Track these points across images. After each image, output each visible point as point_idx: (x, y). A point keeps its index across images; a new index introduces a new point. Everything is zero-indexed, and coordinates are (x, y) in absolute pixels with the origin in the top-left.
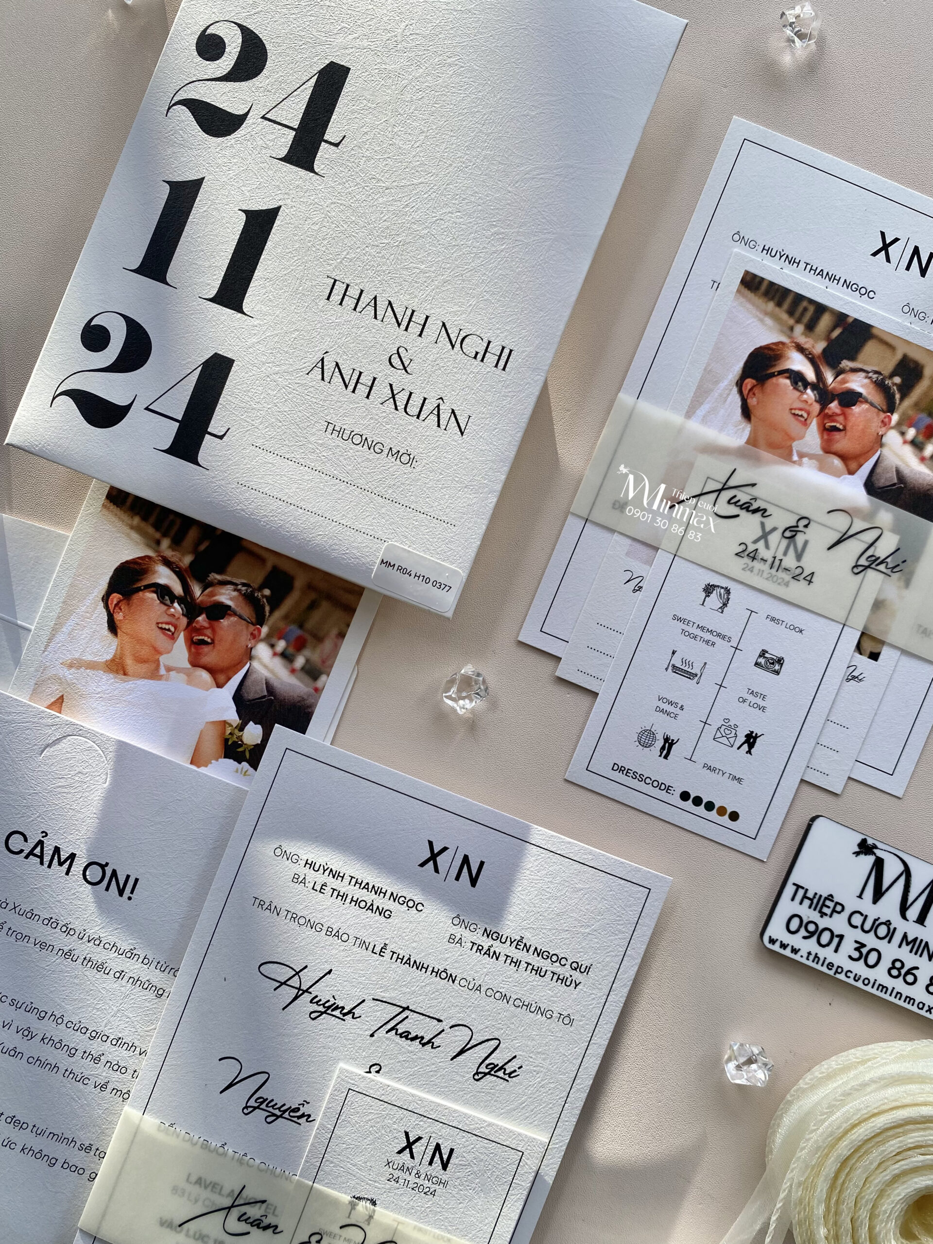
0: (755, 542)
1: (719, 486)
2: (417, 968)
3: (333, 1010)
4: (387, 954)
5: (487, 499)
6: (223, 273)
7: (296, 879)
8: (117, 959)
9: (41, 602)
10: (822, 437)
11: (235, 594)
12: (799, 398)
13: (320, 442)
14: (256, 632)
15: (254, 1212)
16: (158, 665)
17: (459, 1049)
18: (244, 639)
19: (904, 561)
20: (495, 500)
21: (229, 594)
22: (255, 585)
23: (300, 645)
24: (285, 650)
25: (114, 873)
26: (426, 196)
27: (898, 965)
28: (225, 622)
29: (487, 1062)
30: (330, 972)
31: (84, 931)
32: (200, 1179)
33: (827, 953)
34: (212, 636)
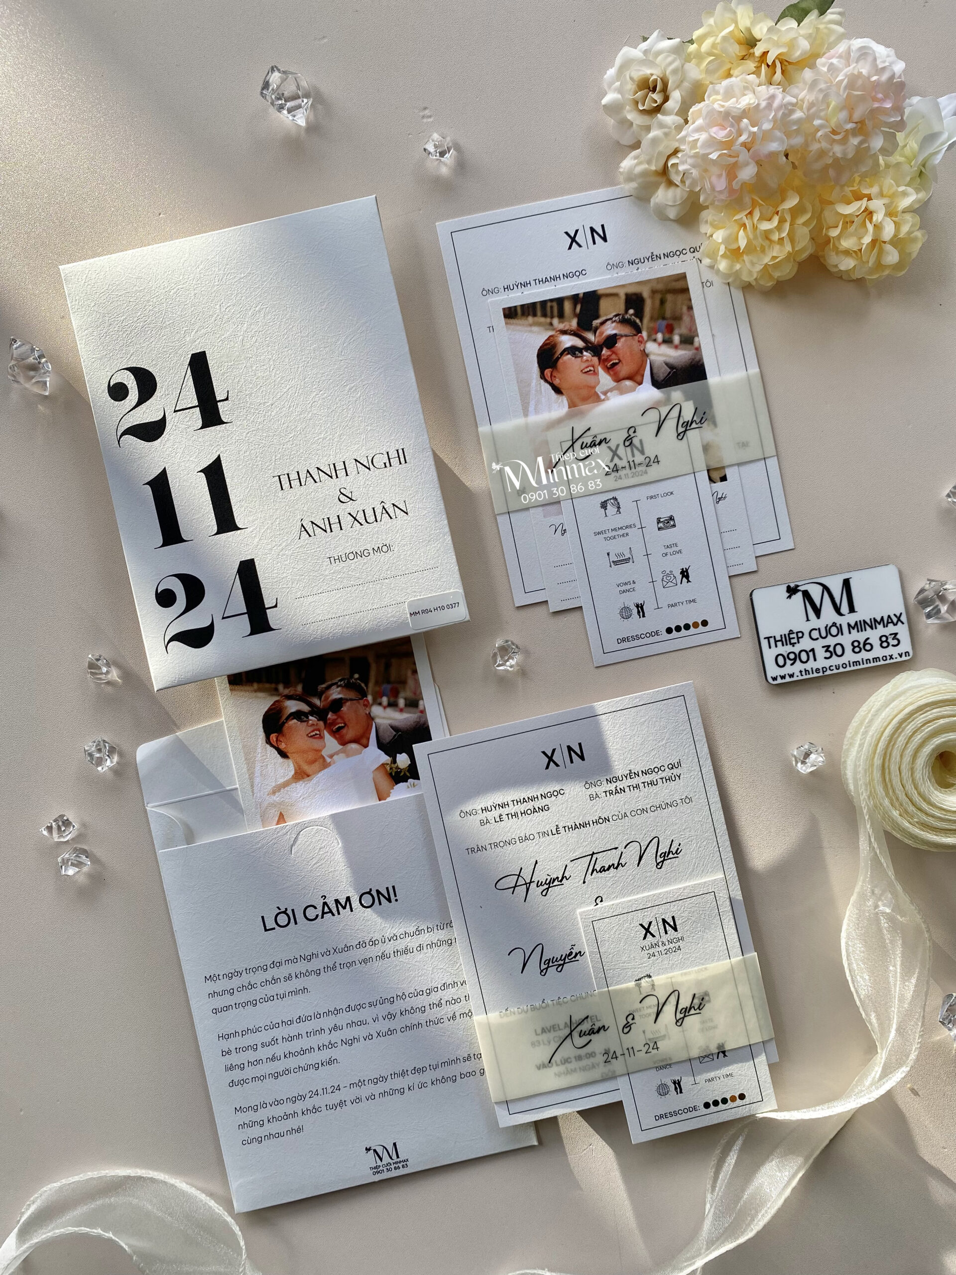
0: (612, 460)
1: (571, 443)
2: (584, 827)
3: (553, 883)
4: (562, 830)
5: (445, 540)
6: (213, 514)
7: (482, 823)
8: (413, 940)
9: (232, 768)
10: (610, 375)
11: (339, 689)
12: (582, 361)
13: (332, 571)
14: (366, 703)
15: (586, 1027)
16: (323, 758)
17: (638, 858)
18: (362, 711)
19: (704, 413)
20: (450, 537)
21: (336, 692)
22: (347, 677)
23: (395, 693)
24: (389, 701)
25: (378, 892)
26: (296, 394)
27: (856, 644)
28: (344, 709)
29: (659, 854)
30: (536, 862)
31: (383, 936)
32: (543, 1029)
33: (811, 665)
34: (342, 721)
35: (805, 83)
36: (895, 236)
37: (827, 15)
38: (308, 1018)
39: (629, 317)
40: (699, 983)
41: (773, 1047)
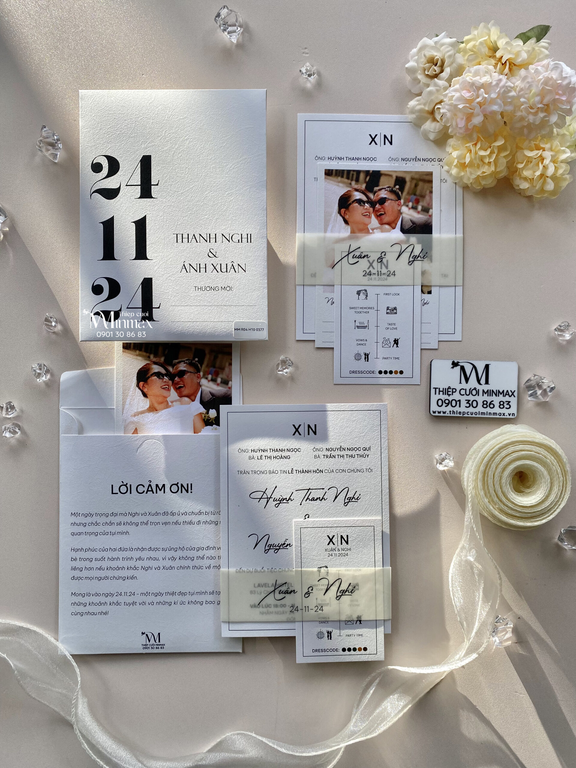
0: (369, 268)
1: (347, 253)
2: (307, 473)
3: (283, 501)
4: (294, 472)
5: (264, 291)
6: (135, 248)
7: (250, 458)
8: (196, 517)
9: (114, 397)
10: (378, 220)
11: (185, 365)
12: (363, 209)
13: (195, 295)
14: (199, 376)
15: (284, 588)
16: (168, 402)
17: (335, 497)
18: (196, 380)
19: (426, 253)
20: (267, 291)
21: (183, 366)
22: (191, 359)
23: (217, 374)
24: (212, 378)
25: (182, 485)
26: (197, 190)
27: (485, 403)
28: (185, 377)
29: (347, 497)
30: (276, 487)
31: (179, 511)
32: (259, 584)
33: (457, 409)
34: (183, 384)
35: (520, 77)
36: (554, 174)
37: (540, 43)
38: (125, 550)
39: (395, 189)
40: (354, 577)
41: (389, 624)
